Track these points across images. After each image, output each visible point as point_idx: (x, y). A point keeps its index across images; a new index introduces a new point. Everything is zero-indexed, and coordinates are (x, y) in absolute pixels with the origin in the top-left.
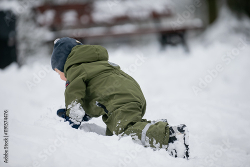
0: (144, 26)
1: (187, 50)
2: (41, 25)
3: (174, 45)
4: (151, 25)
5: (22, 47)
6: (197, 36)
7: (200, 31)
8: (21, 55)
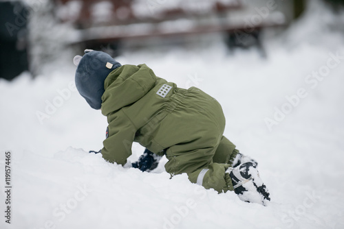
0: (205, 21)
1: (264, 55)
2: (62, 21)
3: (245, 47)
4: (214, 21)
5: (36, 51)
6: (277, 35)
7: (282, 28)
8: (35, 61)
